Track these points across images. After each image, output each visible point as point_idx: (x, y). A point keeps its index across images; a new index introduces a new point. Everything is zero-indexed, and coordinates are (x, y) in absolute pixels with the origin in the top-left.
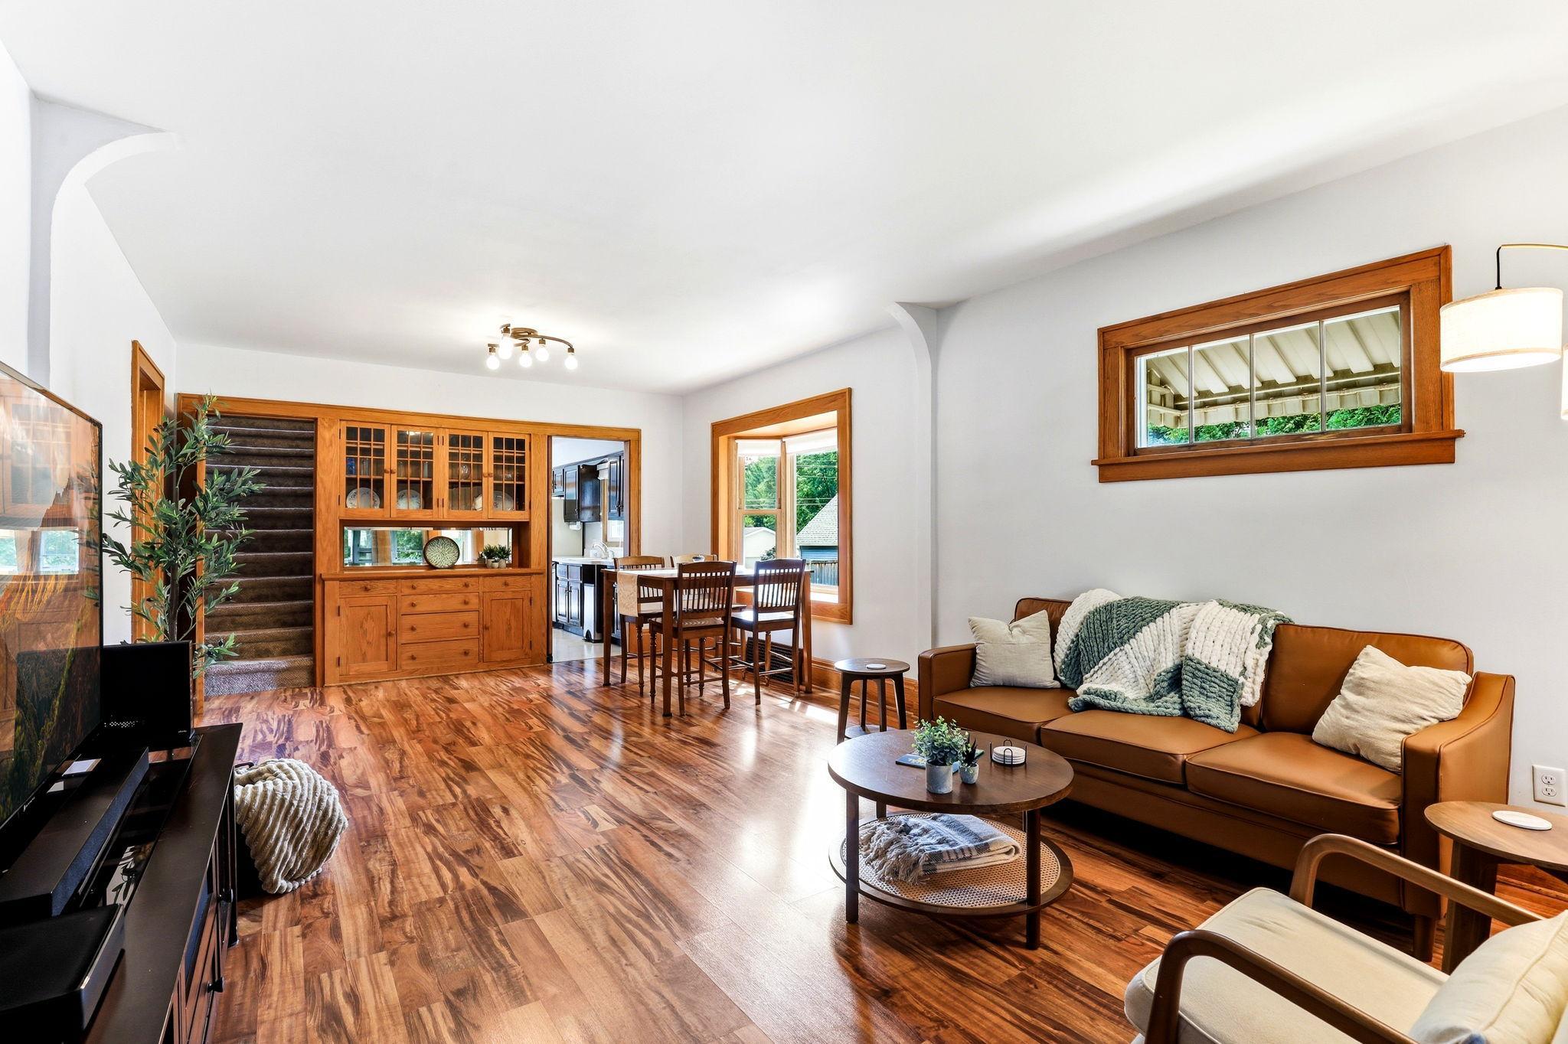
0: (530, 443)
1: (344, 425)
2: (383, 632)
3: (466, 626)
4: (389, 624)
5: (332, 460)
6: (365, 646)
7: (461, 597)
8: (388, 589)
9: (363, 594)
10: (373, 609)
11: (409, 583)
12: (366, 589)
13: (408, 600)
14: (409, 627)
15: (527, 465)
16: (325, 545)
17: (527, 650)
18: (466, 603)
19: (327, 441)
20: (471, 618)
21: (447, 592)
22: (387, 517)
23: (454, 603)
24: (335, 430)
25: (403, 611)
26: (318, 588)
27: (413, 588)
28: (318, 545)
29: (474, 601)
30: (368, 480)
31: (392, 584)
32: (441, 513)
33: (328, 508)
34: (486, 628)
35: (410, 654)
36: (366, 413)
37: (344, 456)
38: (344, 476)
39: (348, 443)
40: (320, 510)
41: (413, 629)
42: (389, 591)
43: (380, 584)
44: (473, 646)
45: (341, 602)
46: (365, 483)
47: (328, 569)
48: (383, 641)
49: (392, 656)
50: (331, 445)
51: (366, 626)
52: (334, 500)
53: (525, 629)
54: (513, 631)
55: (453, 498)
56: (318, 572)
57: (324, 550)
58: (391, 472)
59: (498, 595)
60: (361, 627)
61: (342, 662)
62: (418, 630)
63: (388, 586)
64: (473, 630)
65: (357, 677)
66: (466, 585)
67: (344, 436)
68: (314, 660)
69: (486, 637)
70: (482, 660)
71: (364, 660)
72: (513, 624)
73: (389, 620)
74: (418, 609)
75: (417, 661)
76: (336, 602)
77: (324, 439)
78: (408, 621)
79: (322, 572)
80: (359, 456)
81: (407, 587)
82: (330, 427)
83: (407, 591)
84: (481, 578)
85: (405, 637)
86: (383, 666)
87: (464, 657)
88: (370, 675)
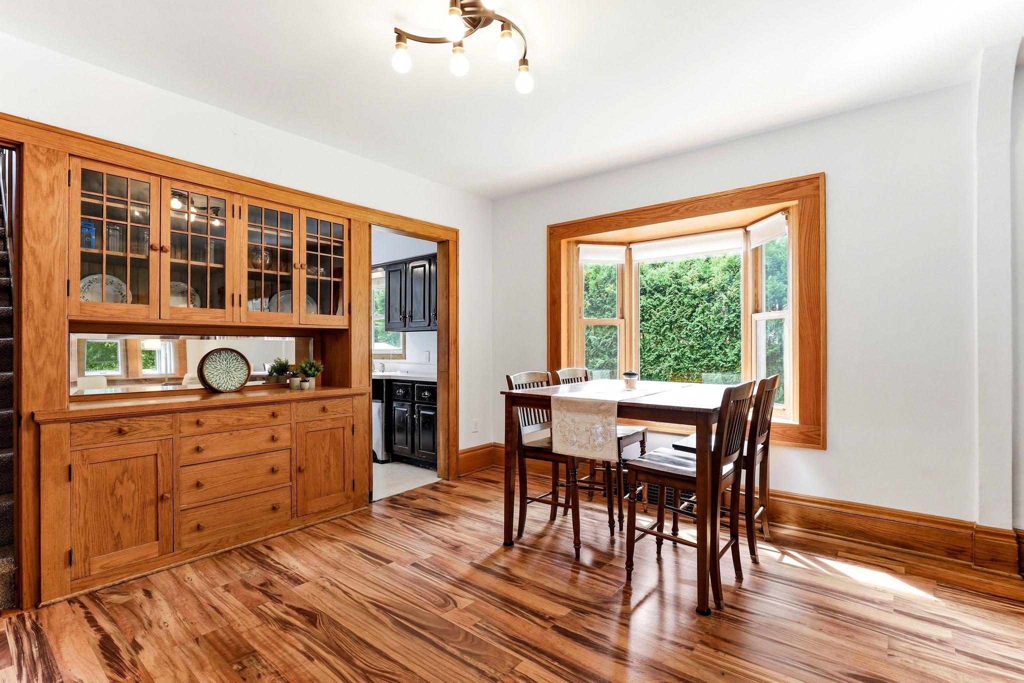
0: (349, 230)
1: (77, 165)
2: (151, 496)
3: (273, 471)
4: (161, 484)
5: (53, 219)
6: (118, 523)
7: (267, 433)
8: (159, 429)
9: (117, 440)
10: (132, 462)
11: (191, 417)
12: (121, 432)
13: (189, 445)
14: (193, 482)
15: (345, 257)
16: (39, 363)
17: (350, 492)
18: (273, 439)
19: (45, 189)
20: (281, 459)
21: (248, 427)
22: (154, 319)
23: (260, 440)
24: (60, 169)
25: (182, 461)
26: (27, 438)
27: (198, 423)
28: (26, 363)
29: (285, 436)
30: (122, 261)
31: (164, 422)
32: (236, 316)
33: (46, 300)
34: (299, 470)
35: (194, 524)
36: (119, 152)
37: (77, 216)
38: (76, 250)
39: (83, 195)
40: (30, 302)
41: (198, 485)
42: (162, 433)
43: (145, 423)
44: (283, 498)
45: (74, 459)
46: (116, 265)
47: (47, 404)
48: (151, 510)
49: (164, 530)
50: (52, 192)
51: (120, 491)
52: (58, 287)
53: (347, 466)
54: (332, 470)
55: (253, 294)
56: (26, 410)
57: (38, 372)
58: (162, 249)
59: (313, 426)
60: (112, 494)
61: (76, 557)
62: (207, 486)
63: (158, 424)
64: (282, 476)
65: (104, 576)
66: (274, 415)
67: (77, 182)
68: (18, 562)
69: (300, 483)
70: (295, 514)
71: (118, 545)
72: (332, 460)
73: (160, 476)
74: (206, 455)
75: (205, 532)
76: (63, 458)
77: (37, 181)
78: (188, 476)
79: (34, 410)
80: (105, 220)
81: (190, 423)
82: (50, 163)
83: (187, 430)
84: (294, 405)
85: (187, 499)
86: (152, 549)
87: (272, 516)
88: (129, 567)
